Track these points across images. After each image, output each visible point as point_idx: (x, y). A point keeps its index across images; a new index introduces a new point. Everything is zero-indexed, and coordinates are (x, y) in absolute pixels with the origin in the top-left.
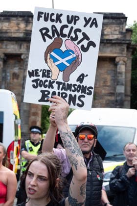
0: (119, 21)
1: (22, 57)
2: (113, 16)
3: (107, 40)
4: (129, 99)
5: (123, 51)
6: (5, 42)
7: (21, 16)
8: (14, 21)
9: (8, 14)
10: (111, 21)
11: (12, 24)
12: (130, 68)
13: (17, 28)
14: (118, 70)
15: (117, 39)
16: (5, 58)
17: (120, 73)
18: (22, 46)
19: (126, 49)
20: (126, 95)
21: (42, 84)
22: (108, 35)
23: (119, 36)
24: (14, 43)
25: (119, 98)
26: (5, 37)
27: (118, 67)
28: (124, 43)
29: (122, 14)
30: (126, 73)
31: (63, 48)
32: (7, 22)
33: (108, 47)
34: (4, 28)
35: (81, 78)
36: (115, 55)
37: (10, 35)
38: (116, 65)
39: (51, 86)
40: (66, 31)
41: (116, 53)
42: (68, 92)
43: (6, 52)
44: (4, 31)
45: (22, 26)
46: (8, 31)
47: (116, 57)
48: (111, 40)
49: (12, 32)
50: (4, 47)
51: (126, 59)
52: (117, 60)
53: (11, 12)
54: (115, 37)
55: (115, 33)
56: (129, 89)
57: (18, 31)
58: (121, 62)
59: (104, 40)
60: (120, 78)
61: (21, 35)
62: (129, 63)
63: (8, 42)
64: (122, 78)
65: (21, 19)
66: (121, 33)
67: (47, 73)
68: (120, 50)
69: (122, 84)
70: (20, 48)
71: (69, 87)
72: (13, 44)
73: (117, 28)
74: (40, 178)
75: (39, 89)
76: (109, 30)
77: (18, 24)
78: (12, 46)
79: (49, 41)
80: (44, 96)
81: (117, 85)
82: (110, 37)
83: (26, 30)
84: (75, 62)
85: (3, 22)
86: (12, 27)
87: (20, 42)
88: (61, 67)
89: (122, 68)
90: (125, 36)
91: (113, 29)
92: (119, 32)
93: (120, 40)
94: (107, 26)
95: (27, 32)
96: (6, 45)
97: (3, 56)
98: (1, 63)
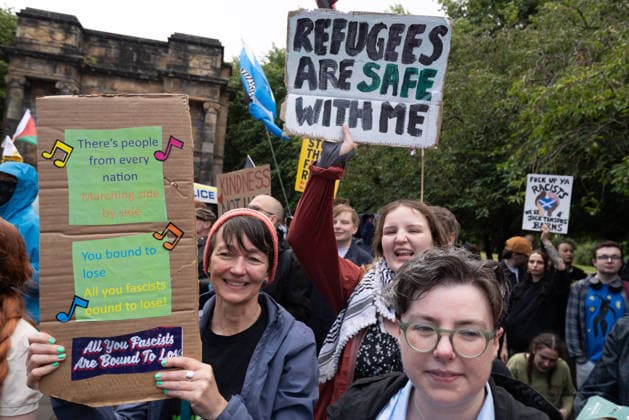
0: (211, 51)
1: (57, 86)
2: (204, 41)
3: (192, 76)
4: (221, 162)
5: (215, 93)
6: (28, 59)
7: (57, 21)
8: (44, 28)
9: (35, 14)
10: (200, 49)
11: (41, 32)
12: (225, 120)
13: (50, 39)
14: (207, 121)
15: (207, 77)
16: (28, 84)
17: (209, 125)
18: (58, 70)
19: (219, 92)
20: (216, 157)
21: (534, 218)
22: (194, 68)
23: (211, 72)
24: (44, 61)
25: (205, 160)
26: (29, 51)
27: (207, 116)
28: (218, 84)
29: (217, 41)
30: (217, 125)
31: (547, 197)
32: (33, 27)
33: (193, 86)
34: (27, 35)
35: (559, 215)
36: (203, 99)
37: (37, 48)
38: (204, 112)
39: (540, 219)
40: (549, 187)
41: (203, 96)
42: (551, 223)
43: (28, 75)
44: (27, 41)
45: (59, 36)
46: (34, 42)
47: (204, 102)
48: (199, 77)
49: (39, 45)
50: (26, 66)
51: (218, 106)
52: (206, 106)
53: (41, 12)
54: (205, 73)
55: (205, 67)
56: (221, 148)
57: (51, 43)
58: (211, 110)
59: (188, 75)
60: (208, 132)
61: (57, 51)
62: (224, 113)
63: (33, 60)
64: (211, 132)
65: (56, 25)
66: (214, 68)
67: (537, 212)
68: (211, 92)
69: (212, 142)
70: (55, 72)
71: (552, 220)
72: (41, 64)
73: (208, 61)
74: (539, 262)
75: (533, 221)
76: (197, 62)
77: (52, 33)
78: (41, 67)
79: (538, 194)
80: (536, 225)
81: (204, 141)
82: (198, 73)
83: (65, 44)
84: (555, 205)
85: (25, 25)
86: (41, 37)
87: (55, 63)
88: (546, 208)
89: (212, 118)
90: (219, 74)
91: (203, 61)
92: (212, 67)
93: (211, 78)
94: (194, 56)
95: (66, 48)
96: (30, 64)
97: (23, 80)
98: (20, 91)
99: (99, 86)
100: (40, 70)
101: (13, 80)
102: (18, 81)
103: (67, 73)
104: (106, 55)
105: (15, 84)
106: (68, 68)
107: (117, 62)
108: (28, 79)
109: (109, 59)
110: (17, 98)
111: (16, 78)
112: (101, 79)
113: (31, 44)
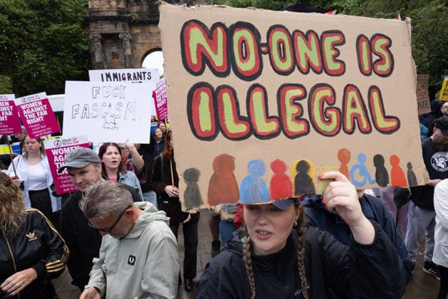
1: (120, 36)
6: (100, 22)
13: (108, 6)
16: (103, 38)
18: (118, 26)
26: (99, 17)
34: (95, 6)
37: (103, 14)
43: (102, 32)
44: (96, 10)
45: (114, 3)
46: (100, 9)
49: (104, 11)
50: (99, 26)
57: (110, 9)
61: (115, 14)
63: (103, 22)
70: (116, 27)
77: (109, 2)
78: (107, 26)
83: (118, 8)
86: (103, 6)
87: (115, 22)
95: (119, 11)
96: (101, 25)
97: (100, 37)
98: (99, 43)
99: (141, 32)
100: (108, 28)
101: (94, 37)
102: (97, 37)
103: (124, 27)
104: (141, 10)
105: (96, 40)
106: (124, 23)
107: (148, 14)
108: (103, 35)
109: (144, 12)
110: (99, 49)
111: (96, 35)
112: (142, 27)
113: (99, 11)
